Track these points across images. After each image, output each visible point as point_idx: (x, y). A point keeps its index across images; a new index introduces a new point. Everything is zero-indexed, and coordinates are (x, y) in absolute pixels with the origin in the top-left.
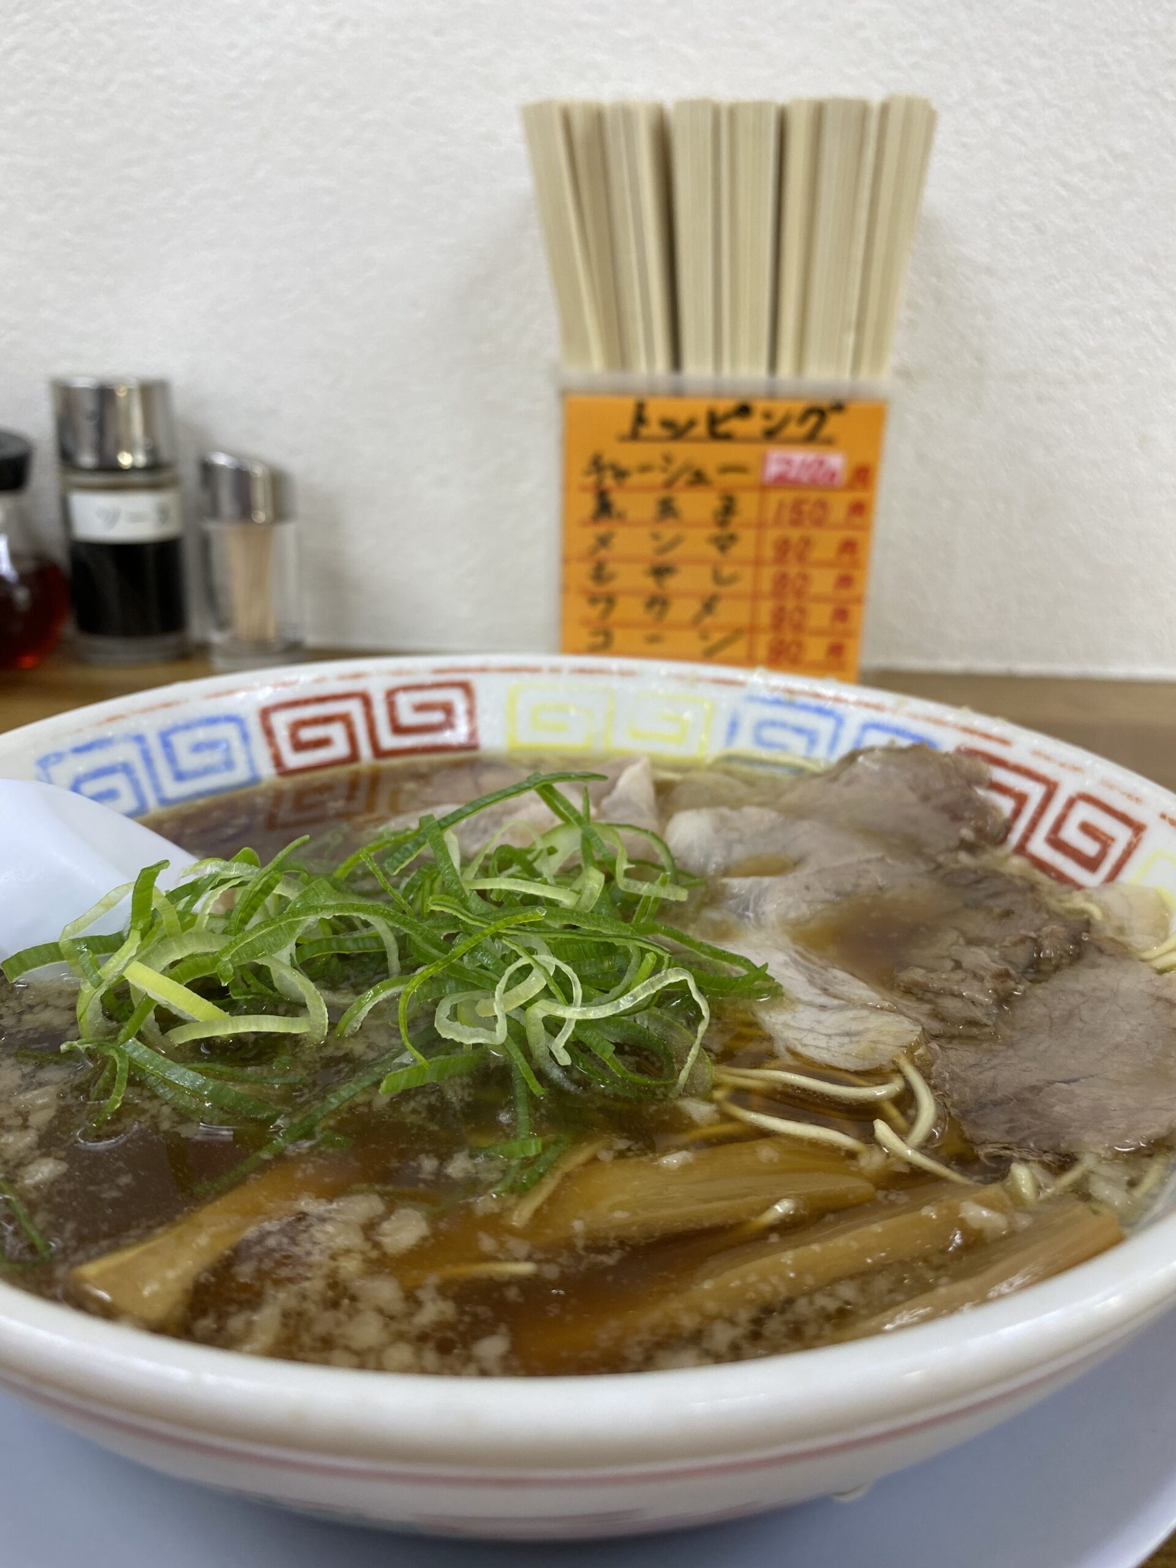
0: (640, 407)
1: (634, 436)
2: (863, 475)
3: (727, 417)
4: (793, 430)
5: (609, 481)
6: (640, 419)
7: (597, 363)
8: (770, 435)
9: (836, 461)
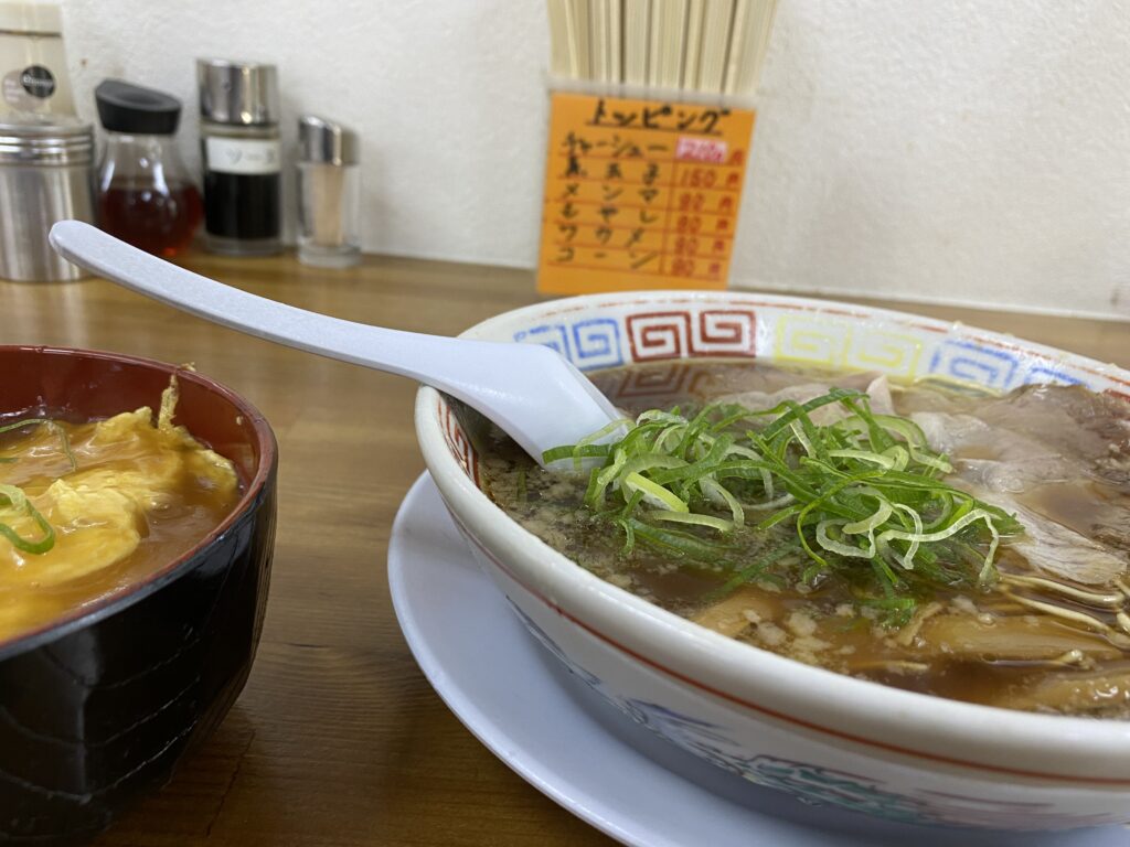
0: (601, 104)
1: (596, 122)
2: (738, 157)
3: (655, 114)
4: (696, 125)
5: (578, 150)
6: (600, 112)
7: (574, 74)
8: (682, 127)
9: (722, 147)
